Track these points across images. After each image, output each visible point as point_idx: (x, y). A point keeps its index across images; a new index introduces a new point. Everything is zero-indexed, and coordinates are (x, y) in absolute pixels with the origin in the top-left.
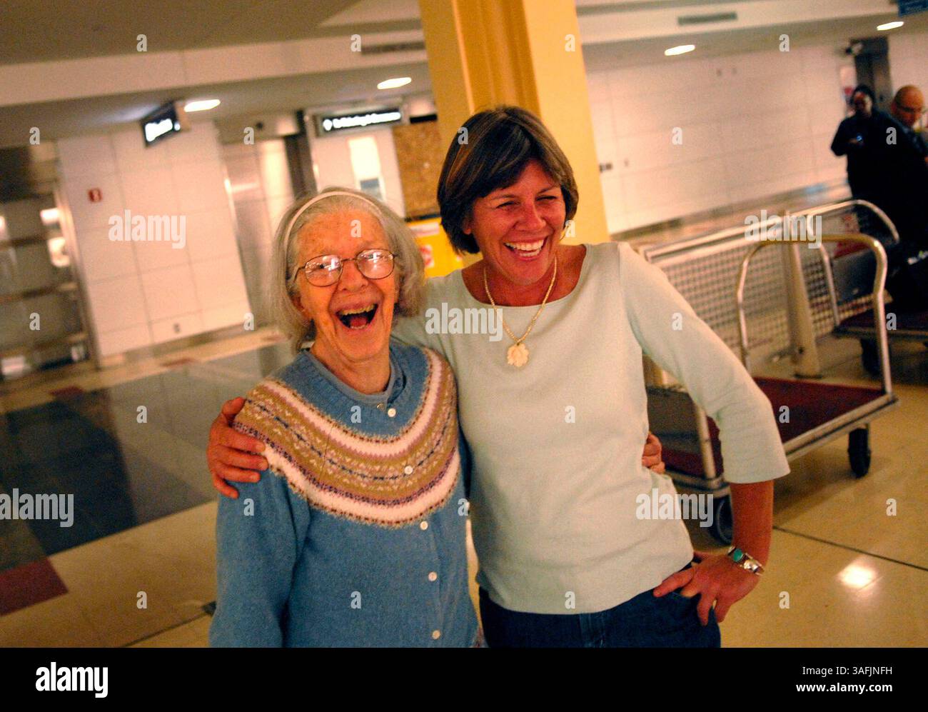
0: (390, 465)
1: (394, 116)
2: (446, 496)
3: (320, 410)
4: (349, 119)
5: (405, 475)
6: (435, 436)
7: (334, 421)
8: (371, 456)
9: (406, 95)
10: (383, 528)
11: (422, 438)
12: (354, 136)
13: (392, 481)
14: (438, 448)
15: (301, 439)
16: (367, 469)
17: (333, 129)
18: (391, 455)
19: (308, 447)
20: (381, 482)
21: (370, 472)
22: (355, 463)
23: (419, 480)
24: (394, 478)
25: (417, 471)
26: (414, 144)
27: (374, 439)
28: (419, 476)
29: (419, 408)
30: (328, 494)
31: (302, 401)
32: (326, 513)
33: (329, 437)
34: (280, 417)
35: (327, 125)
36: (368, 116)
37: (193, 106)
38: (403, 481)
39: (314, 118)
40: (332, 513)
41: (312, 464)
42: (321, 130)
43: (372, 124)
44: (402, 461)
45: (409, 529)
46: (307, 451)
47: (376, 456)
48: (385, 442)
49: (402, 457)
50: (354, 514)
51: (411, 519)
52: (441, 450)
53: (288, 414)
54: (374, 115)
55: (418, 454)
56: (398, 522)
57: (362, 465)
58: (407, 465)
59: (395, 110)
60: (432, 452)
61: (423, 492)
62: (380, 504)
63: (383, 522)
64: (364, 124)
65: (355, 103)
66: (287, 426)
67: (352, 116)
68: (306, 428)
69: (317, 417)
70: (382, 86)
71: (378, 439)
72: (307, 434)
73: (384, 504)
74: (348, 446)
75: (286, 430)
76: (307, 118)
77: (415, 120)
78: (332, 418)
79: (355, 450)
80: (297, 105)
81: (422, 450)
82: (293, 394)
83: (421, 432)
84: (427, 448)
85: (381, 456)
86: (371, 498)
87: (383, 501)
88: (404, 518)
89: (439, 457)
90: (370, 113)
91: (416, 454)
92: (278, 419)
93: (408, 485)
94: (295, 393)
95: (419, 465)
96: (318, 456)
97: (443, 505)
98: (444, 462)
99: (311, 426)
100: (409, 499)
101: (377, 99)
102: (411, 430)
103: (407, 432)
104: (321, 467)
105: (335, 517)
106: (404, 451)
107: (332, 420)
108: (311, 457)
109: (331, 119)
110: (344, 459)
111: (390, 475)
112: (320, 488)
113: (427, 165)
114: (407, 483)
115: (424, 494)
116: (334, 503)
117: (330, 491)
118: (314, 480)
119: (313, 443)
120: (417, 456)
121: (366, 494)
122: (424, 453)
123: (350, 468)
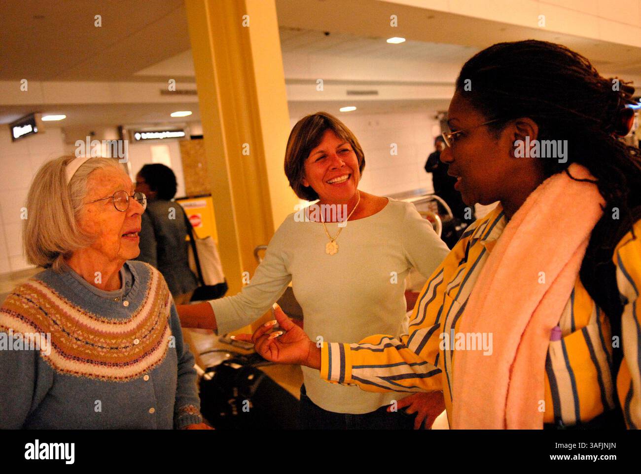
0: (123, 339)
1: (181, 134)
2: (162, 357)
3: (72, 302)
4: (152, 134)
5: (134, 344)
6: (154, 318)
7: (82, 310)
8: (110, 333)
9: (189, 122)
10: (116, 382)
11: (146, 320)
12: (155, 144)
13: (124, 350)
14: (156, 326)
15: (56, 324)
16: (106, 342)
17: (141, 139)
18: (124, 332)
19: (60, 330)
20: (116, 351)
21: (108, 344)
22: (97, 339)
23: (143, 348)
24: (126, 347)
25: (143, 342)
26: (192, 152)
27: (112, 321)
28: (144, 345)
29: (145, 300)
30: (72, 361)
31: (58, 297)
32: (71, 375)
33: (78, 322)
34: (43, 308)
35: (138, 136)
36: (164, 133)
37: (47, 118)
38: (131, 350)
39: (129, 132)
40: (76, 374)
41: (62, 342)
42: (133, 139)
43: (167, 138)
44: (132, 336)
45: (135, 381)
46: (59, 332)
47: (113, 333)
48: (121, 323)
49: (133, 333)
50: (93, 374)
51: (136, 375)
52: (158, 327)
53: (48, 306)
54: (168, 132)
55: (144, 330)
56: (127, 378)
57: (102, 340)
58: (135, 338)
59: (181, 130)
60: (153, 329)
61: (147, 355)
62: (114, 366)
63: (116, 378)
64: (161, 138)
65: (156, 124)
66: (46, 314)
67: (154, 132)
68: (60, 316)
69: (70, 308)
70: (173, 115)
71: (115, 322)
72: (61, 320)
73: (117, 366)
74: (92, 327)
75: (46, 316)
76: (124, 132)
77: (194, 138)
78: (81, 308)
79: (98, 330)
80: (119, 123)
81: (146, 327)
82: (52, 292)
83: (146, 315)
84: (149, 326)
85: (117, 333)
86: (107, 362)
87: (117, 364)
88: (131, 374)
89: (157, 332)
90: (165, 131)
91: (142, 330)
92: (41, 308)
93: (135, 352)
94: (54, 292)
95: (144, 337)
96: (67, 336)
97: (159, 363)
98: (160, 335)
99: (64, 315)
100: (136, 361)
101: (170, 123)
102: (139, 315)
103: (136, 316)
104: (68, 343)
105: (78, 377)
106: (134, 329)
107: (81, 310)
108: (62, 336)
109: (140, 133)
110: (89, 336)
111: (123, 346)
112: (66, 358)
113: (200, 165)
114: (135, 350)
115: (148, 357)
116: (77, 368)
117: (74, 359)
118: (63, 352)
119: (64, 327)
120: (143, 332)
121: (104, 360)
122: (148, 329)
123: (92, 342)
